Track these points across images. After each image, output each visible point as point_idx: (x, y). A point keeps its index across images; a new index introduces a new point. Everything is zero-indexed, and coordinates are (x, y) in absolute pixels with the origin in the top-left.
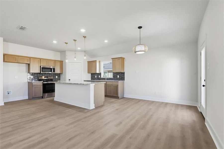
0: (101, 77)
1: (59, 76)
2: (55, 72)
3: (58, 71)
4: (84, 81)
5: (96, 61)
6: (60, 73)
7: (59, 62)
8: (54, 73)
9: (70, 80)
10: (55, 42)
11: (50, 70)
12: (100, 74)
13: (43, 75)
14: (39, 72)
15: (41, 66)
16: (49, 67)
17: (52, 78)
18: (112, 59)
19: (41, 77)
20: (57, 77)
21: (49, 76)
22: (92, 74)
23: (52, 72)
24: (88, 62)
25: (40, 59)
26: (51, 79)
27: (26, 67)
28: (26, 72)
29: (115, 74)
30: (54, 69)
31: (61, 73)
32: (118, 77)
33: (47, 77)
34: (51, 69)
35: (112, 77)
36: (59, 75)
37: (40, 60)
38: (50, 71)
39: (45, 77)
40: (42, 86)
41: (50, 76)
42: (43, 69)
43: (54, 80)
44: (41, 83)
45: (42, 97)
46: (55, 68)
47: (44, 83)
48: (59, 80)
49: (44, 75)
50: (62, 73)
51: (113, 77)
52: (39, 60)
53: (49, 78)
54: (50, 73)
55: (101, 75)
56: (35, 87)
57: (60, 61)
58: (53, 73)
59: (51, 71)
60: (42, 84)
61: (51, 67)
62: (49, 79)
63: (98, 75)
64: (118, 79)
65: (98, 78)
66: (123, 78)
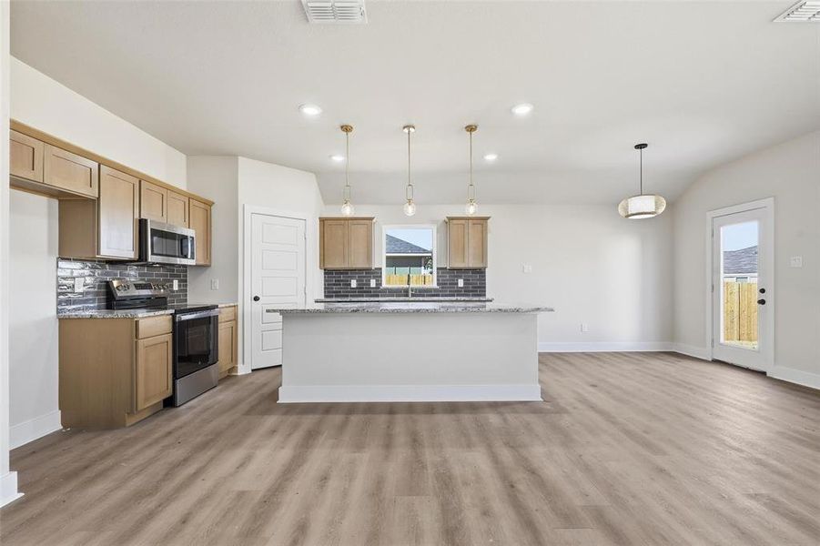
0: (381, 284)
1: (182, 281)
2: (194, 257)
4: (317, 302)
5: (371, 218)
9: (256, 299)
10: (312, 112)
12: (377, 274)
15: (140, 222)
22: (329, 273)
25: (141, 179)
28: (50, 252)
29: (448, 275)
32: (461, 283)
35: (434, 285)
36: (183, 274)
39: (139, 287)
45: (169, 403)
47: (183, 317)
48: (182, 301)
50: (205, 267)
51: (438, 284)
52: (137, 183)
55: (381, 277)
57: (205, 203)
60: (168, 328)
63: (364, 277)
64: (459, 292)
65: (363, 291)
66: (479, 287)
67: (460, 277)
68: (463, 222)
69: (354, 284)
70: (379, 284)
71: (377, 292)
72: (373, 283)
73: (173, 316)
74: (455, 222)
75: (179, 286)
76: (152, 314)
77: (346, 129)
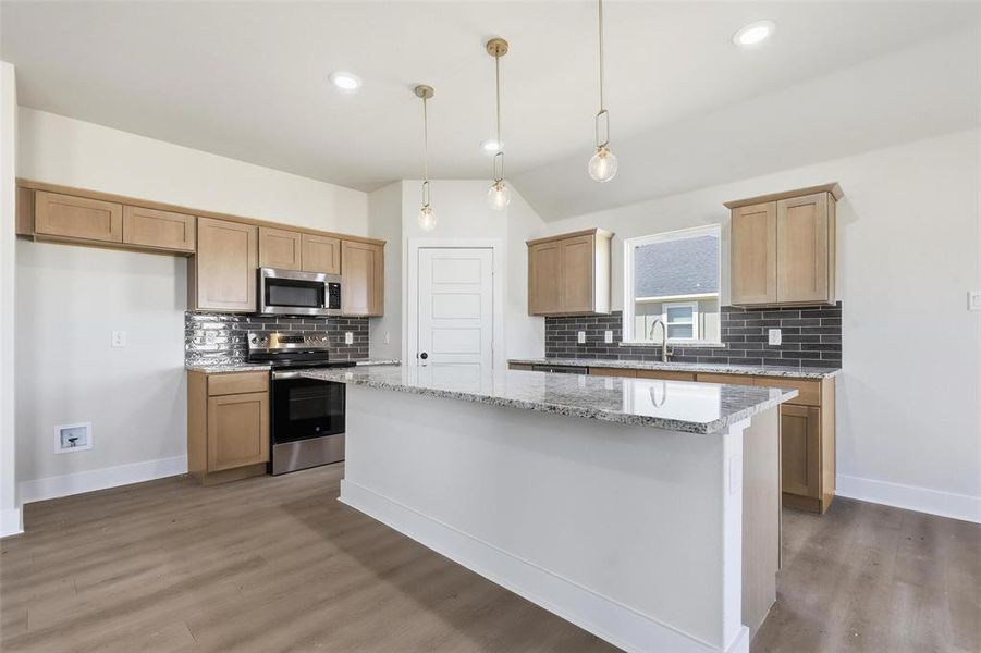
0: (621, 339)
1: (360, 334)
2: (338, 307)
3: (355, 303)
4: (514, 365)
5: (592, 232)
6: (367, 318)
7: (366, 247)
8: (335, 312)
9: (424, 356)
10: (346, 83)
11: (312, 293)
12: (614, 320)
13: (273, 329)
14: (252, 308)
15: (258, 272)
16: (304, 277)
17: (324, 343)
18: (734, 206)
19: (264, 337)
20: (349, 338)
21: (307, 334)
22: (551, 321)
23: (327, 305)
24: (531, 245)
25: (258, 225)
26: (318, 351)
27: (177, 274)
28: (177, 306)
29: (739, 317)
30: (336, 291)
31: (374, 313)
32: (775, 337)
33: (298, 339)
34: (320, 287)
35: (714, 339)
36: (361, 326)
37: (257, 232)
38: (314, 303)
39: (285, 340)
40: (265, 398)
41: (312, 335)
42: (272, 288)
43: (336, 357)
44: (259, 374)
45: (269, 469)
46: (339, 285)
47: (279, 375)
48: (360, 356)
49: (278, 327)
50: (378, 317)
51: (723, 340)
52: (253, 230)
53: (307, 344)
54: (313, 311)
55: (621, 326)
56: (220, 400)
57: (370, 242)
58: (330, 312)
59: (320, 302)
60: (265, 385)
61: (320, 278)
62: (306, 351)
63: (596, 327)
64: (770, 357)
65: (594, 348)
66: (823, 347)
67: (775, 325)
68: (762, 207)
69: (582, 337)
70: (618, 338)
71: (615, 351)
72: (609, 337)
73: (270, 372)
74: (745, 210)
75: (355, 339)
76: (256, 368)
77: (424, 92)
